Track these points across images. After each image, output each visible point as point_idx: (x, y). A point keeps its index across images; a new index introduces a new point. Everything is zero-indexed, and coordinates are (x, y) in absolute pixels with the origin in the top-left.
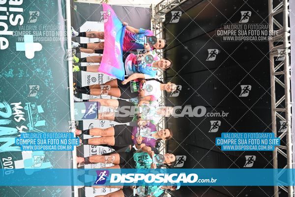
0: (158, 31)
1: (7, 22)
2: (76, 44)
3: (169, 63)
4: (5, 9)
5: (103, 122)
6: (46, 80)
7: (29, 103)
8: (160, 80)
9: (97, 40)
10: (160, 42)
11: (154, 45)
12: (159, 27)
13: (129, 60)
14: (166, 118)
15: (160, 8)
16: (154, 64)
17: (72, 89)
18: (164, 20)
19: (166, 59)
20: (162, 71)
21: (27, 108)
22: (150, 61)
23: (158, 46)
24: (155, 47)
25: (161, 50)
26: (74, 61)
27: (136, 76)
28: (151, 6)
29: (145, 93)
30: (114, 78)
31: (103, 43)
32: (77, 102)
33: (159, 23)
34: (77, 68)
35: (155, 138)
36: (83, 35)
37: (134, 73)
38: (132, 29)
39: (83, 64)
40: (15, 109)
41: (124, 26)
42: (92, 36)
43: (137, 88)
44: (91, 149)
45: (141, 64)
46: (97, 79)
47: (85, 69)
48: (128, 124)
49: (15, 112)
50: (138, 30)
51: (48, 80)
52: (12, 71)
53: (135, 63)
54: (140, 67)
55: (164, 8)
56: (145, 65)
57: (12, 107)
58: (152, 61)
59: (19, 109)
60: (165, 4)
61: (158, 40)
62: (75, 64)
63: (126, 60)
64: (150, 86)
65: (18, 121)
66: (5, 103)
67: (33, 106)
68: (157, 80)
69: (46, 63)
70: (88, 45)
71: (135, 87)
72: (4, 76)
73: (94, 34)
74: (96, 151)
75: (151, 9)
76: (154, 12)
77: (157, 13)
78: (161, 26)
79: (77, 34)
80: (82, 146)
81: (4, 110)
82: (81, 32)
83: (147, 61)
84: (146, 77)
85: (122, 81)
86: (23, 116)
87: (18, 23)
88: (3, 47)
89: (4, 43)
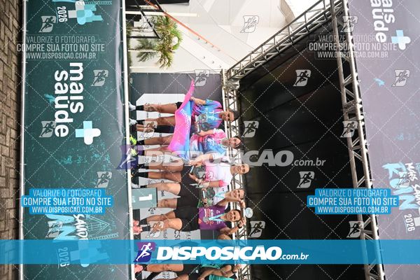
2: (134, 122)
4: (66, 98)
26: (132, 142)
36: (141, 108)
50: (204, 102)
52: (71, 157)
69: (104, 148)
72: (63, 163)
73: (152, 107)
79: (134, 107)
87: (79, 110)
88: (63, 135)
89: (64, 131)
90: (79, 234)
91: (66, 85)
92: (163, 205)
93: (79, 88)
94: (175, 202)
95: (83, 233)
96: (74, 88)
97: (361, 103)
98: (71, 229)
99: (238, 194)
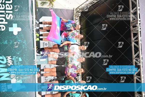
0: (77, 21)
1: (5, 18)
2: (38, 28)
3: (82, 36)
4: (4, 12)
5: (51, 65)
6: (23, 45)
7: (15, 57)
8: (78, 44)
9: (48, 25)
10: (78, 26)
11: (75, 28)
12: (77, 19)
13: (63, 35)
14: (82, 63)
15: (78, 10)
16: (75, 37)
17: (35, 49)
18: (80, 15)
19: (81, 34)
20: (79, 40)
21: (13, 59)
22: (73, 36)
23: (77, 28)
24: (76, 29)
25: (79, 30)
26: (37, 36)
27: (66, 42)
28: (74, 9)
29: (71, 51)
30: (56, 44)
31: (51, 27)
32: (38, 55)
33: (78, 17)
34: (38, 39)
35: (76, 73)
36: (41, 23)
37: (66, 41)
38: (65, 20)
39: (41, 37)
40: (8, 59)
41: (61, 19)
42: (45, 24)
43: (67, 48)
44: (45, 79)
45: (69, 37)
46: (48, 44)
47: (42, 39)
48: (63, 66)
49: (8, 61)
50: (67, 21)
51: (24, 45)
52: (7, 41)
53: (66, 36)
54: (68, 38)
55: (80, 10)
56: (71, 38)
57: (7, 58)
58: (74, 35)
59: (10, 60)
60: (80, 8)
61: (77, 25)
62: (37, 37)
63: (62, 35)
64: (73, 48)
65: (9, 65)
66: (3, 56)
67: (17, 58)
68: (77, 45)
69: (23, 37)
70: (43, 28)
71: (66, 48)
72: (3, 43)
73: (46, 23)
74: (47, 80)
75: (74, 10)
76: (75, 12)
77: (76, 12)
78: (79, 18)
79: (38, 23)
80: (40, 77)
81: (3, 60)
82: (40, 22)
83: (72, 35)
84: (72, 43)
85: (60, 45)
86: (12, 63)
87: (10, 18)
88: (3, 30)
89: (3, 28)
90: (11, 77)
91: (3, 5)
92: (50, 63)
93: (10, 7)
94: (56, 62)
95: (13, 76)
96: (8, 7)
97: (140, 21)
98: (8, 75)
99: (82, 59)
